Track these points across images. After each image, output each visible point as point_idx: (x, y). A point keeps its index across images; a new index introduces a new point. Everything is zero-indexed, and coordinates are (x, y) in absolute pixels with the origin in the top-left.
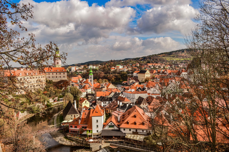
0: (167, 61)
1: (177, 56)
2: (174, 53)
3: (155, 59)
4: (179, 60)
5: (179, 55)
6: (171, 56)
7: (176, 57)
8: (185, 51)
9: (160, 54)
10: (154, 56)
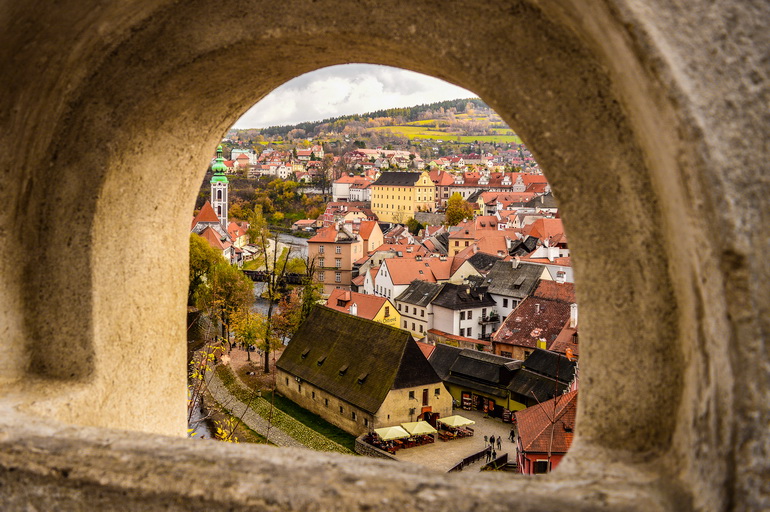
0: (409, 142)
1: (443, 126)
2: (428, 113)
3: (363, 135)
4: (456, 143)
5: (450, 122)
6: (422, 123)
7: (437, 128)
8: (468, 107)
9: (373, 115)
10: (352, 120)
